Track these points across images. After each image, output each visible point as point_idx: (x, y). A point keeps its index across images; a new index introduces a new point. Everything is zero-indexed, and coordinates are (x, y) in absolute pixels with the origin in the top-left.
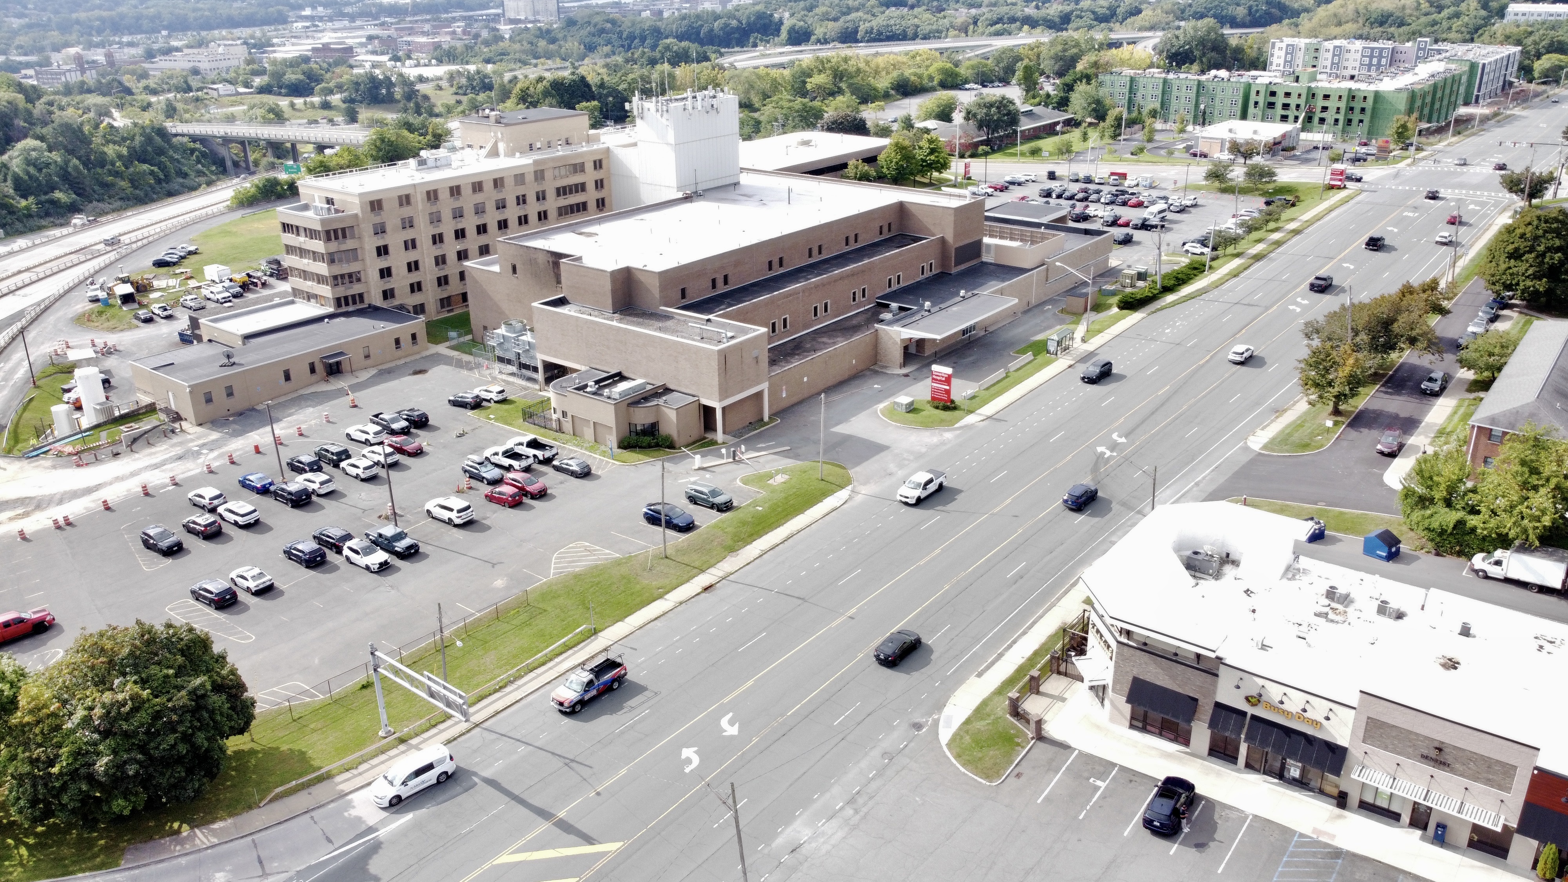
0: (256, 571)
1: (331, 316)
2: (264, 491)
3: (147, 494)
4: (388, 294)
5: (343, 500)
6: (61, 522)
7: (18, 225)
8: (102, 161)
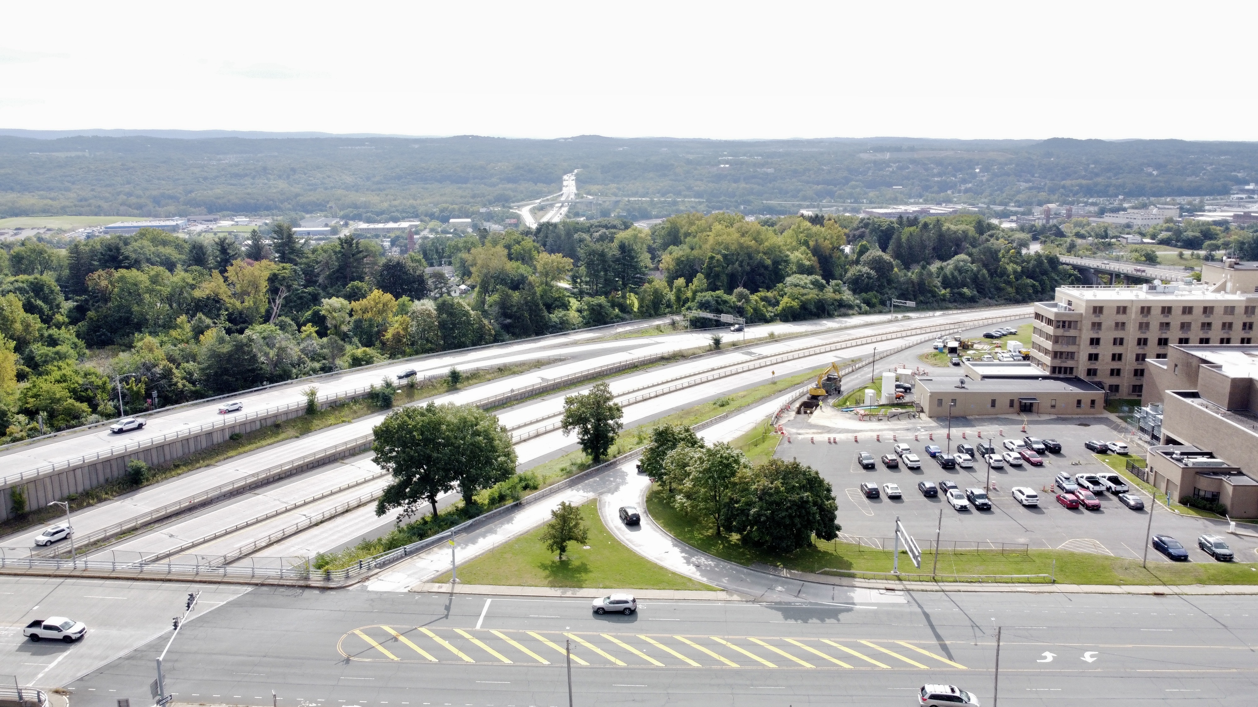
0: (896, 486)
1: (1045, 378)
2: (933, 456)
3: (878, 440)
4: (1091, 372)
5: (973, 474)
6: (832, 440)
7: (935, 305)
8: (1004, 273)
